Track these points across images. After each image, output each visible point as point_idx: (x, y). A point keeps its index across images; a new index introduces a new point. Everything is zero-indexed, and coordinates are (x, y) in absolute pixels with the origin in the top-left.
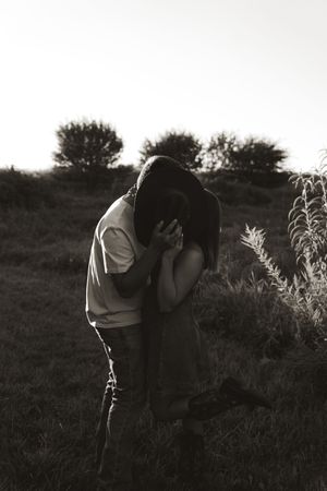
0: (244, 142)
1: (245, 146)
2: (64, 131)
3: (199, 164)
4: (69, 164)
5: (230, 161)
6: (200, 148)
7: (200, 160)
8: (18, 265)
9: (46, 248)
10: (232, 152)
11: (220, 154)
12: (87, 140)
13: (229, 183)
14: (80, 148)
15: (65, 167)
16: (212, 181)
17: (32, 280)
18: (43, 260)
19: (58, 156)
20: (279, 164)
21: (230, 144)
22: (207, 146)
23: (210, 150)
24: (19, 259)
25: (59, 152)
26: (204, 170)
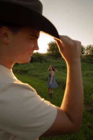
2: (50, 44)
3: (84, 53)
5: (92, 53)
6: (84, 49)
7: (84, 52)
8: (36, 78)
9: (43, 74)
11: (89, 51)
13: (92, 58)
14: (54, 48)
15: (50, 53)
16: (87, 58)
17: (38, 83)
18: (42, 77)
19: (49, 50)
22: (86, 48)
23: (87, 49)
24: (36, 76)
26: (85, 55)
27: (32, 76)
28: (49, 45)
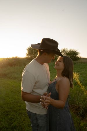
0: (69, 51)
1: (69, 52)
4: (30, 56)
5: (66, 55)
10: (66, 53)
11: (64, 54)
12: (34, 51)
19: (27, 54)
20: (77, 55)
21: (66, 51)
25: (27, 53)
27: (12, 79)
28: (28, 50)
